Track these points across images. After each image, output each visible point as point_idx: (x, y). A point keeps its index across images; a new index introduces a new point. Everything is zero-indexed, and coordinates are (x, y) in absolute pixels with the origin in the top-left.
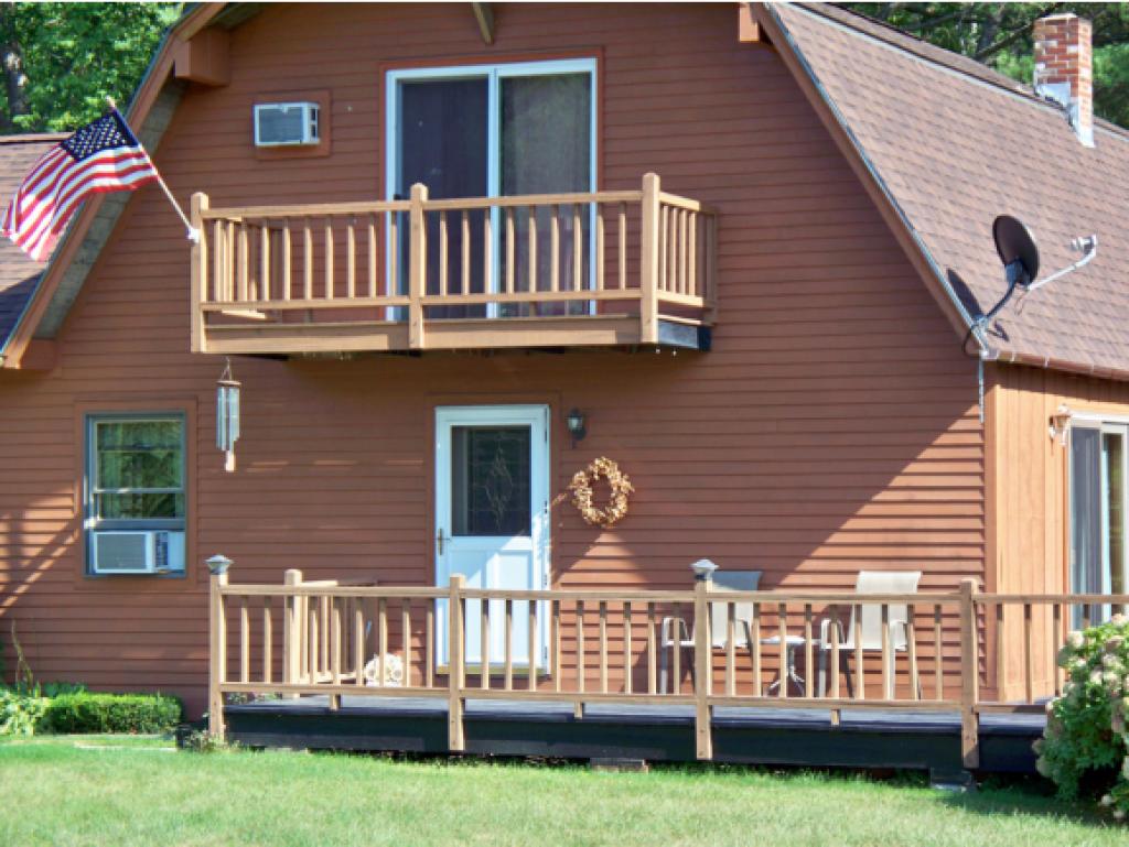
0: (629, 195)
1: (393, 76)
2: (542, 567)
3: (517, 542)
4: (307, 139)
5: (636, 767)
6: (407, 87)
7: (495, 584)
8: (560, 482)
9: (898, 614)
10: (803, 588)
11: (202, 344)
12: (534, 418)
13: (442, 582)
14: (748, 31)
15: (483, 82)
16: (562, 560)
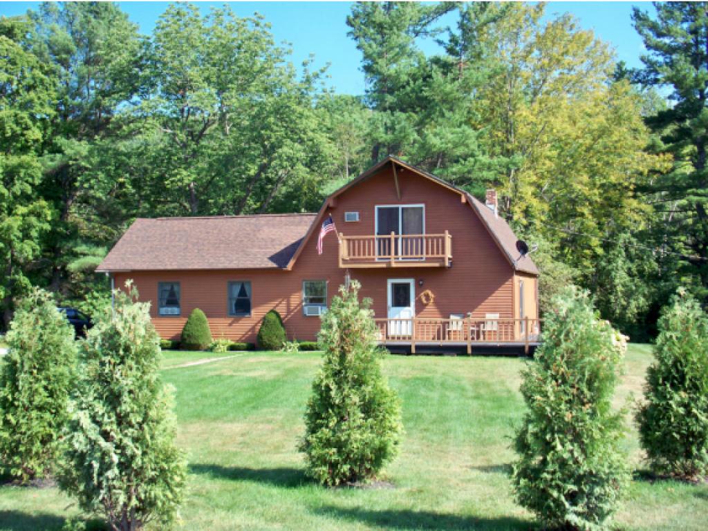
0: (442, 235)
1: (376, 207)
2: (413, 314)
3: (407, 308)
4: (357, 220)
6: (380, 210)
7: (402, 318)
8: (417, 294)
9: (495, 323)
10: (473, 317)
12: (411, 281)
13: (389, 318)
14: (464, 200)
15: (397, 209)
16: (418, 312)
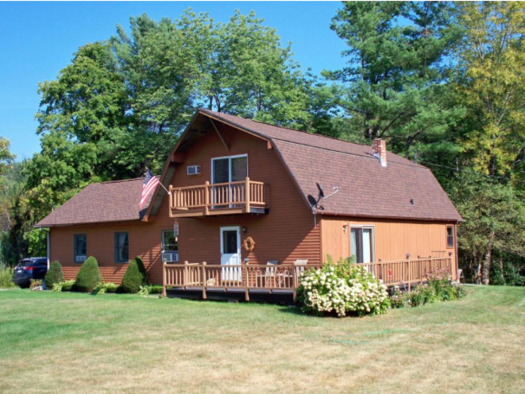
0: (243, 182)
1: (213, 159)
2: (239, 260)
3: (235, 255)
4: (196, 173)
5: (235, 302)
6: (216, 162)
8: (242, 243)
9: (302, 269)
10: (285, 264)
11: (171, 215)
12: (237, 228)
13: (222, 264)
14: (269, 147)
15: (227, 160)
16: (243, 258)
